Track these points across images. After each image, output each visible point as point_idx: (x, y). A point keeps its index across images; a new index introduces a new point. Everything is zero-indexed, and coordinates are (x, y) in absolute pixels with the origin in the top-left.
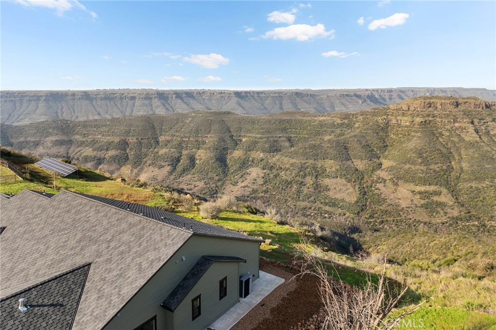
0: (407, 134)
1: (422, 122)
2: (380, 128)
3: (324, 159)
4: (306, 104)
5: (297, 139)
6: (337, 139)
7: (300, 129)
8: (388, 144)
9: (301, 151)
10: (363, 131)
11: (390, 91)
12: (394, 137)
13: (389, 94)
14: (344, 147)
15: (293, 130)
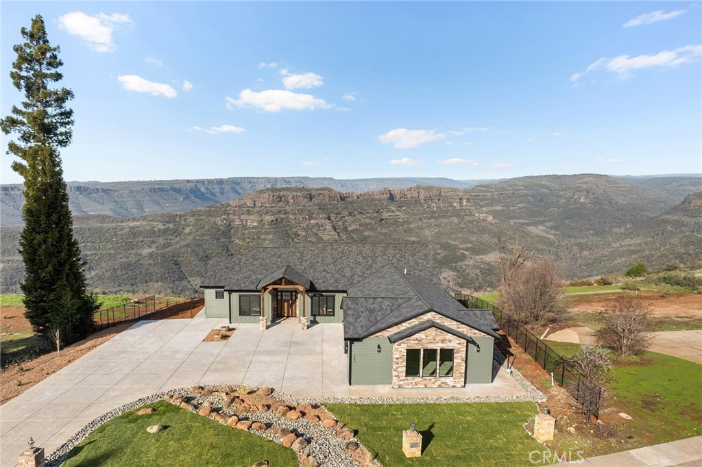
0: (255, 237)
1: (272, 221)
2: (220, 232)
3: (146, 282)
4: (96, 204)
5: (96, 258)
6: (163, 251)
7: (101, 242)
8: (233, 252)
9: (108, 274)
10: (198, 238)
11: (220, 182)
12: (240, 242)
13: (220, 186)
14: (173, 262)
15: (88, 244)
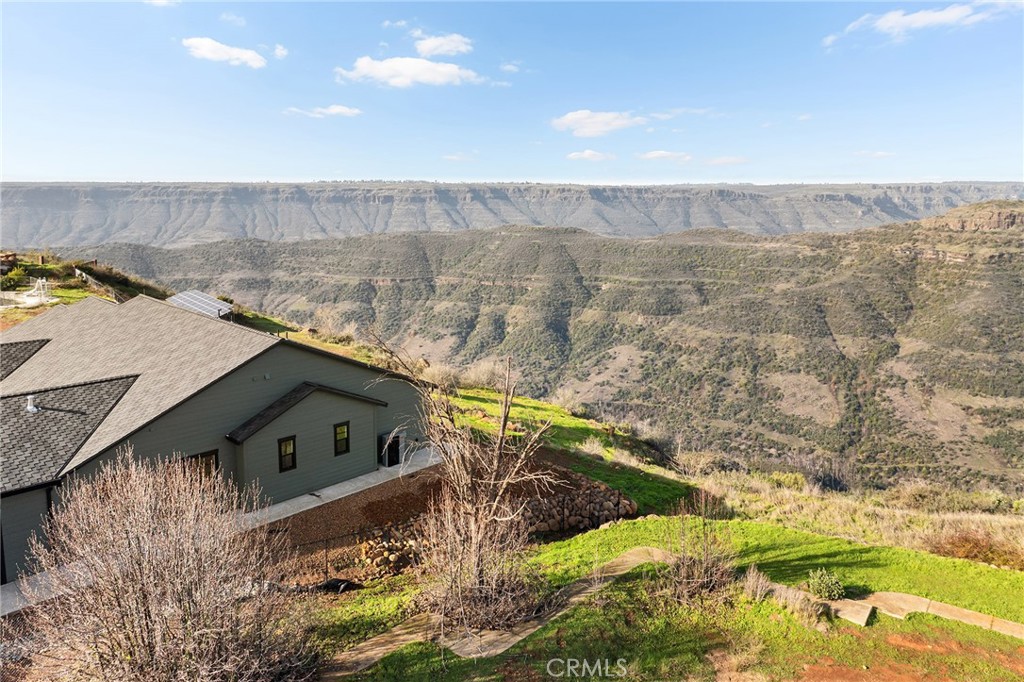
0: (957, 282)
1: (992, 257)
2: (898, 268)
3: (771, 332)
4: (740, 215)
5: (715, 288)
6: (803, 289)
7: (724, 268)
8: (914, 303)
9: (723, 313)
10: (860, 275)
11: (927, 189)
12: (929, 288)
13: (925, 195)
14: (816, 307)
15: (708, 269)
